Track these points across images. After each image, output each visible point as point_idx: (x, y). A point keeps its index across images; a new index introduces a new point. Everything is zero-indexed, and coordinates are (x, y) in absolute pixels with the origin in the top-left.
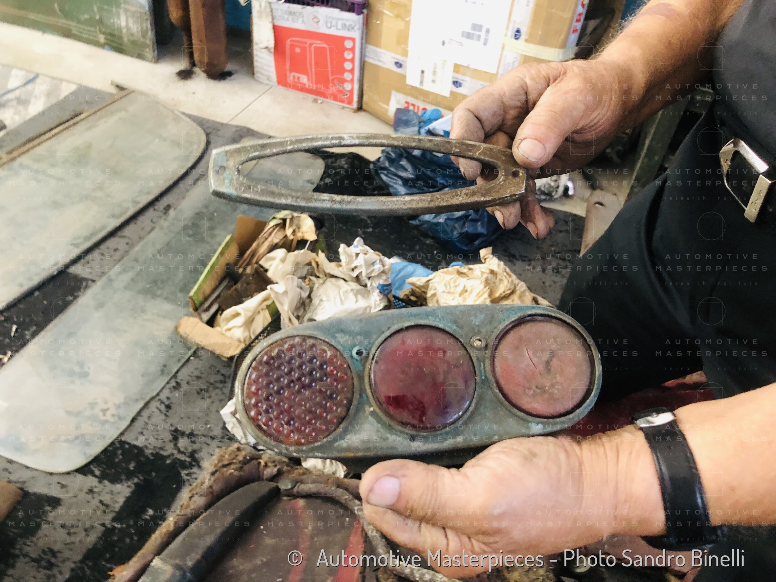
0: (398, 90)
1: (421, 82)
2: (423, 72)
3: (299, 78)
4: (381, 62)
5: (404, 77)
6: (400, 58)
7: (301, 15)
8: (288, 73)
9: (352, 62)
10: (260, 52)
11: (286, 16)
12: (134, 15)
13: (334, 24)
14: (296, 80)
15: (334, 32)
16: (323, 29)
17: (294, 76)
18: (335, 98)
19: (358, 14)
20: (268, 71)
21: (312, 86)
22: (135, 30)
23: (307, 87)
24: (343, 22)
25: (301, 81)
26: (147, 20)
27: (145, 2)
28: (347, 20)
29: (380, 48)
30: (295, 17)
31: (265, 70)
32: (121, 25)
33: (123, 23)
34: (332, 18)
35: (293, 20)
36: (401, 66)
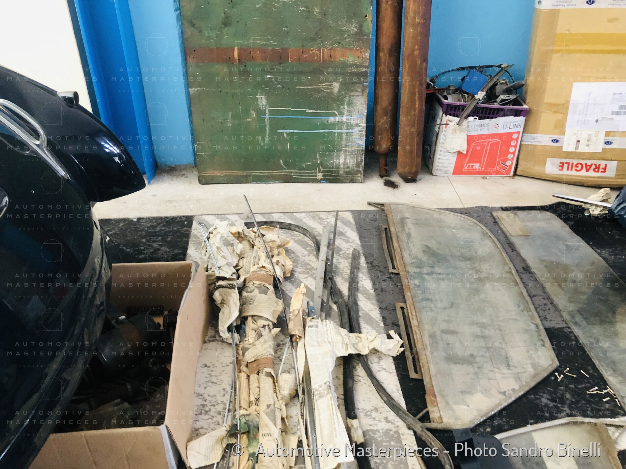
0: (553, 157)
1: (577, 148)
2: (578, 141)
3: (472, 166)
4: (539, 142)
5: (561, 147)
6: (556, 137)
7: (488, 125)
8: (465, 165)
9: (515, 146)
10: (444, 156)
11: (477, 128)
12: (352, 154)
13: (508, 126)
14: (470, 168)
15: (507, 131)
16: (500, 131)
17: (469, 166)
18: (497, 173)
19: (524, 117)
20: (447, 167)
21: (482, 169)
22: (351, 164)
23: (477, 170)
24: (514, 123)
25: (474, 167)
26: (362, 154)
27: (362, 142)
28: (517, 122)
29: (537, 133)
30: (483, 127)
31: (444, 167)
32: (339, 163)
33: (342, 161)
34: (508, 122)
35: (481, 130)
36: (557, 141)
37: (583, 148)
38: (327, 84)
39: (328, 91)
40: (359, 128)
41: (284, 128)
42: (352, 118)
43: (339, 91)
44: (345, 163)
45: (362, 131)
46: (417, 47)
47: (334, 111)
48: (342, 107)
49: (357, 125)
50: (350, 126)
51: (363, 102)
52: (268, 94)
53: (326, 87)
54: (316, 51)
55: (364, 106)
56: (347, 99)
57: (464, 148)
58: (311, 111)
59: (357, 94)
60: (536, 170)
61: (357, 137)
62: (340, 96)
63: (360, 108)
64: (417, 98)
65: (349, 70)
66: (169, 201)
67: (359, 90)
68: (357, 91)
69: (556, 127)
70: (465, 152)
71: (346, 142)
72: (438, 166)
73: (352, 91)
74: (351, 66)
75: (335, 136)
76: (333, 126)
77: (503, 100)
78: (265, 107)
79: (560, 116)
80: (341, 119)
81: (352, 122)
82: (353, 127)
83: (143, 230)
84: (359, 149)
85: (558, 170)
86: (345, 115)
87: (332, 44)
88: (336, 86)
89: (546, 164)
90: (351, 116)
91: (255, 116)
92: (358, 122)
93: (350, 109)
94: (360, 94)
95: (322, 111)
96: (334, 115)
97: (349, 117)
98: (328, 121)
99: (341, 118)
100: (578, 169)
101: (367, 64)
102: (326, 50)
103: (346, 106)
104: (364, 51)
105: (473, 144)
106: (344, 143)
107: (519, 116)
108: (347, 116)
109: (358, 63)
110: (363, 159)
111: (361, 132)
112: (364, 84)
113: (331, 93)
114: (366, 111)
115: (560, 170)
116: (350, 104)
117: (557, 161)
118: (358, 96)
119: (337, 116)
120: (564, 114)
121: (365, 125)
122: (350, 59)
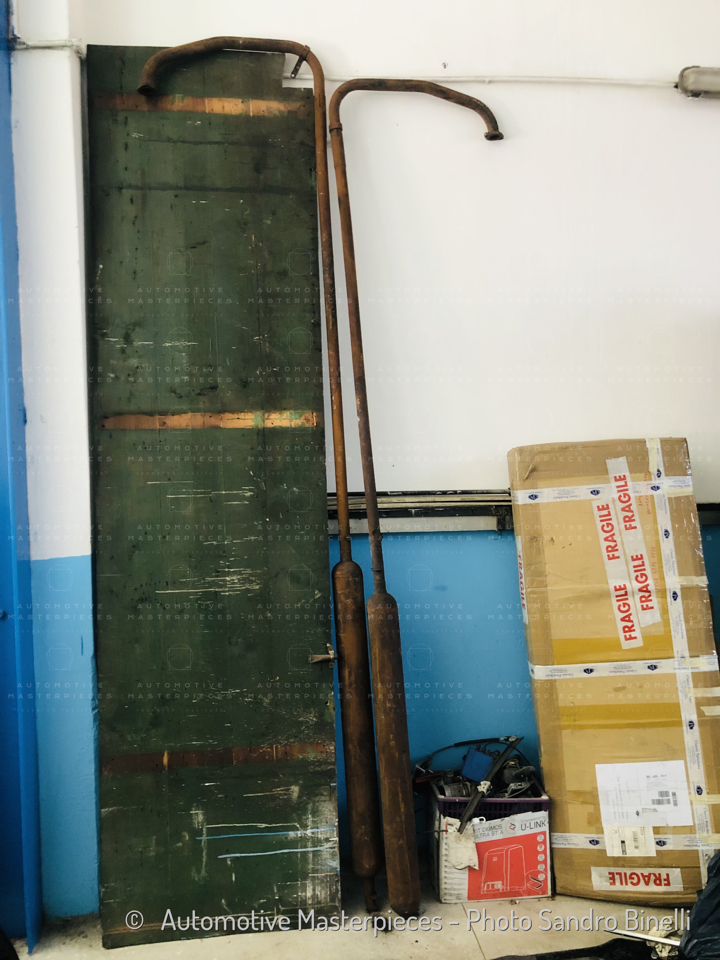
0: (598, 865)
1: (624, 851)
2: (623, 842)
3: (493, 885)
5: (603, 851)
6: (595, 837)
7: (500, 826)
8: (482, 884)
9: (544, 852)
10: (451, 873)
11: (486, 832)
12: (322, 881)
13: (528, 825)
14: (490, 889)
15: (528, 832)
16: (519, 833)
17: (488, 885)
18: (529, 893)
19: (546, 811)
20: (459, 890)
21: (507, 889)
22: (323, 897)
23: (501, 891)
24: (535, 821)
25: (496, 887)
26: (337, 881)
27: (336, 864)
28: (538, 818)
29: (569, 832)
30: (495, 830)
31: (455, 890)
32: (306, 897)
33: (309, 894)
34: (526, 821)
35: (493, 834)
36: (597, 842)
37: (631, 852)
38: (283, 788)
39: (285, 797)
40: (330, 845)
41: (227, 852)
42: (319, 830)
43: (299, 797)
44: (314, 896)
45: (334, 848)
46: (392, 736)
47: (294, 824)
48: (304, 817)
49: (327, 840)
50: (317, 842)
51: (332, 809)
52: (205, 808)
53: (282, 792)
54: (267, 748)
55: (334, 814)
56: (310, 806)
57: (474, 862)
58: (264, 825)
59: (323, 798)
60: (580, 885)
61: (328, 856)
62: (302, 803)
63: (329, 817)
64: (400, 799)
65: (311, 769)
67: (325, 793)
68: (323, 795)
69: (589, 823)
70: (477, 868)
71: (314, 865)
72: (446, 889)
73: (316, 795)
74: (313, 763)
75: (297, 857)
76: (294, 843)
77: (514, 791)
78: (202, 826)
79: (590, 808)
80: (305, 834)
81: (320, 836)
82: (321, 843)
84: (332, 874)
85: (609, 884)
86: (309, 827)
87: (287, 739)
88: (295, 790)
89: (591, 875)
90: (318, 828)
91: (187, 838)
92: (328, 836)
93: (316, 819)
94: (327, 798)
95: (278, 825)
96: (295, 829)
97: (316, 830)
98: (286, 838)
99: (305, 832)
100: (635, 881)
101: (333, 760)
102: (279, 747)
103: (310, 816)
104: (328, 745)
105: (487, 854)
106: (311, 866)
107: (540, 810)
108: (311, 828)
109: (321, 760)
110: (339, 888)
111: (333, 850)
112: (332, 784)
113: (289, 800)
114: (337, 820)
115: (611, 884)
116: (315, 813)
117: (605, 871)
118: (325, 801)
119: (298, 830)
120: (594, 804)
121: (337, 839)
122: (311, 756)
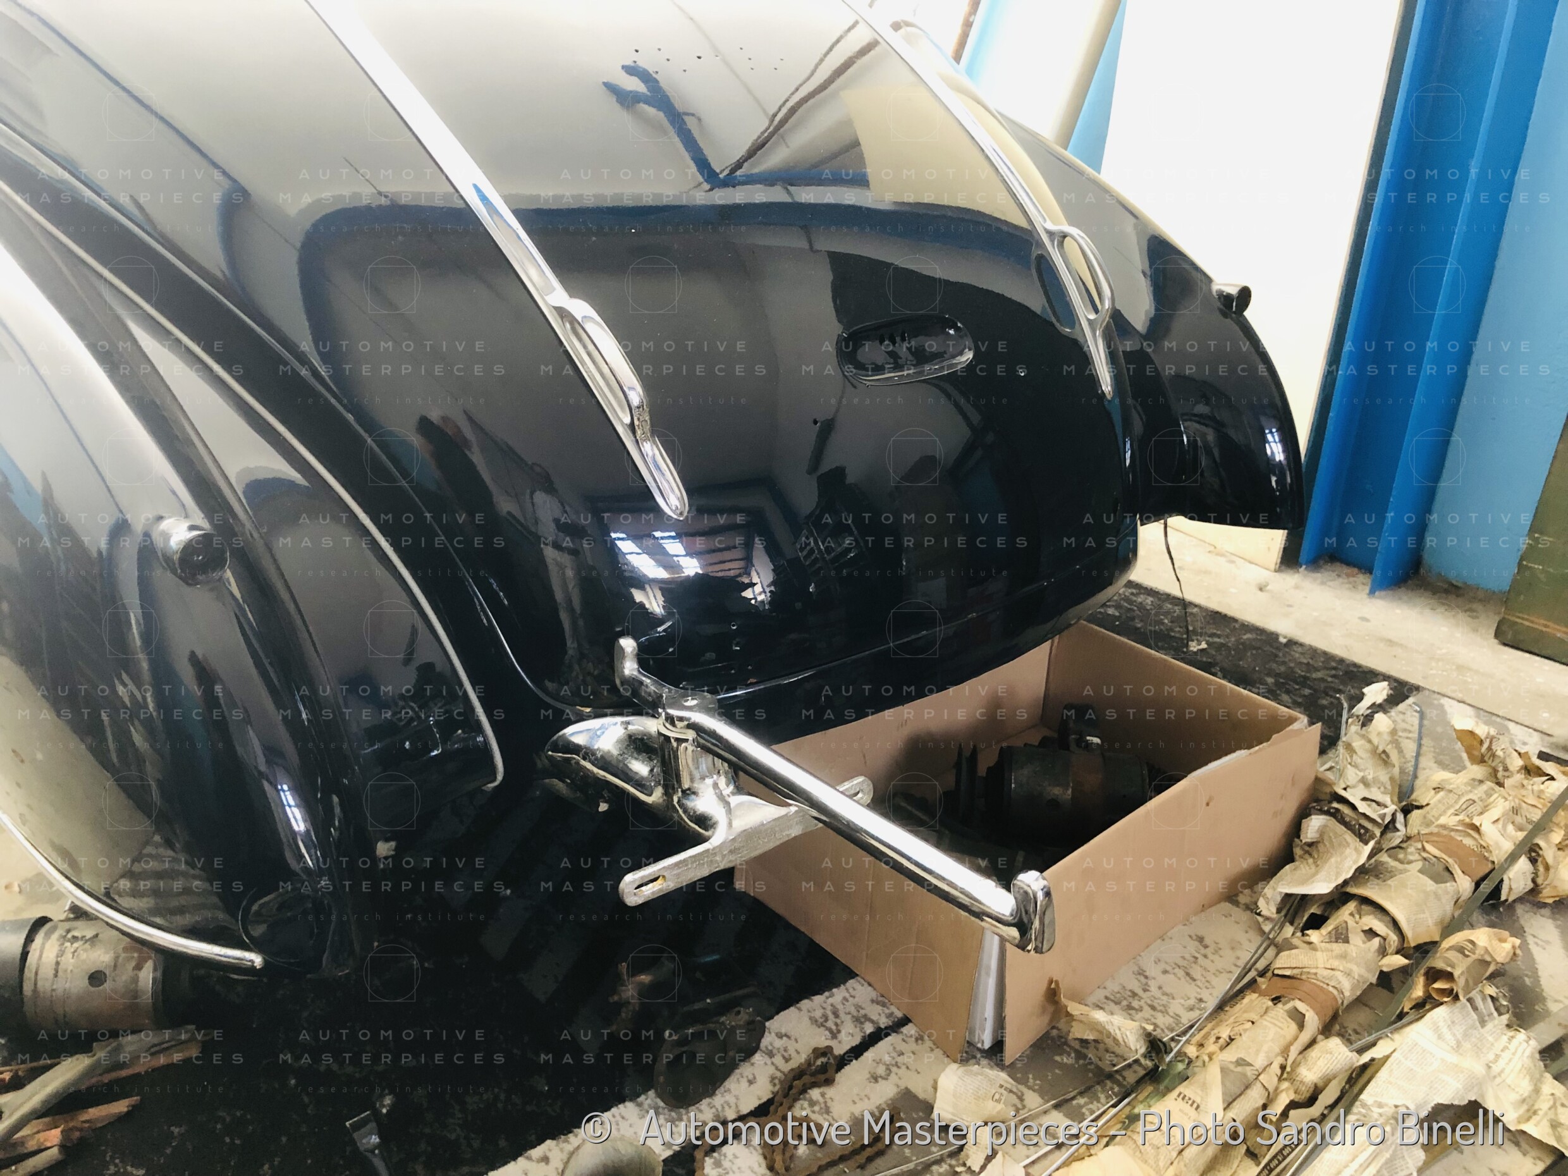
66: (1390, 641)
83: (1284, 663)
